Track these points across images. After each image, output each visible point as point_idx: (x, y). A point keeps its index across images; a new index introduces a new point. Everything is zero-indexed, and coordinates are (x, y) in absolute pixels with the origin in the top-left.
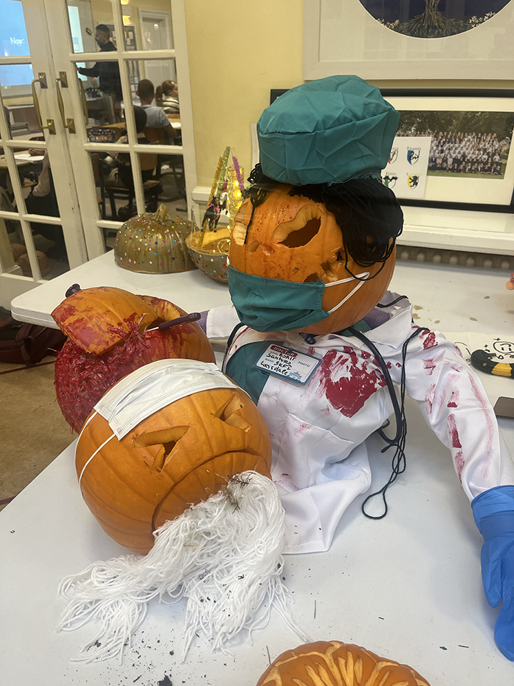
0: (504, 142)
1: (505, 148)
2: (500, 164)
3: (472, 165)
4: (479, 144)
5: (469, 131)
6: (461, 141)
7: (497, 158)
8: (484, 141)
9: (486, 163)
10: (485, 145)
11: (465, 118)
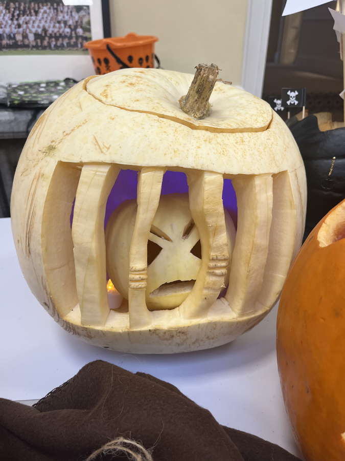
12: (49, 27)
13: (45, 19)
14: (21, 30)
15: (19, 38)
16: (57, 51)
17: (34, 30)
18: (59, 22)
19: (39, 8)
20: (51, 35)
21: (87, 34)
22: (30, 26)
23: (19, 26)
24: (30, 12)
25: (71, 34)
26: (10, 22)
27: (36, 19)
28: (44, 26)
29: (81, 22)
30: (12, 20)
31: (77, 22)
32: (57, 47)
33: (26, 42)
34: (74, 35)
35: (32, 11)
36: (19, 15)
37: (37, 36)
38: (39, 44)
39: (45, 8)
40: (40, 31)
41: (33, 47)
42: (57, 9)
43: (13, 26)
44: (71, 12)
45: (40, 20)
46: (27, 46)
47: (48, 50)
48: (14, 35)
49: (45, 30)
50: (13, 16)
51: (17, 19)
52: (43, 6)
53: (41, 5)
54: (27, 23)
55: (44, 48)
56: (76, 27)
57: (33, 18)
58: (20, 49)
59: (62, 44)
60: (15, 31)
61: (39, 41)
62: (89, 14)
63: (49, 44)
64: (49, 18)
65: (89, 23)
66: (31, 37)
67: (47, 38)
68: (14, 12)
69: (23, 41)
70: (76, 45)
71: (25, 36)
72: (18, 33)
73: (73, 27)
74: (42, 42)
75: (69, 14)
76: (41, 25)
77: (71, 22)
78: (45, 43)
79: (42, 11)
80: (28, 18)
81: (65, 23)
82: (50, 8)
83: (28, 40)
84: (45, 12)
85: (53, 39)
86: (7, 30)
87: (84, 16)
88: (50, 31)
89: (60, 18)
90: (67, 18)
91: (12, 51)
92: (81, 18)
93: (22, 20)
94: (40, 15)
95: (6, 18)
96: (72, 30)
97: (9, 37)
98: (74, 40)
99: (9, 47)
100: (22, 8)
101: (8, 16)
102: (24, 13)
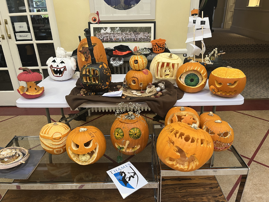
0: (150, 34)
1: (150, 35)
2: (149, 39)
3: (143, 40)
5: (142, 32)
6: (140, 34)
7: (149, 38)
9: (146, 39)
11: (140, 29)
15: (136, 39)
18: (144, 36)
21: (150, 38)
22: (138, 37)
23: (136, 37)
30: (135, 35)
33: (137, 40)
46: (137, 41)
49: (141, 38)
55: (141, 41)
56: (148, 37)
65: (151, 36)
66: (138, 39)
70: (147, 41)
71: (137, 39)
78: (141, 40)
81: (146, 36)
86: (133, 38)
91: (134, 42)
92: (149, 35)
93: (137, 35)
95: (133, 35)
97: (133, 39)
100: (137, 33)
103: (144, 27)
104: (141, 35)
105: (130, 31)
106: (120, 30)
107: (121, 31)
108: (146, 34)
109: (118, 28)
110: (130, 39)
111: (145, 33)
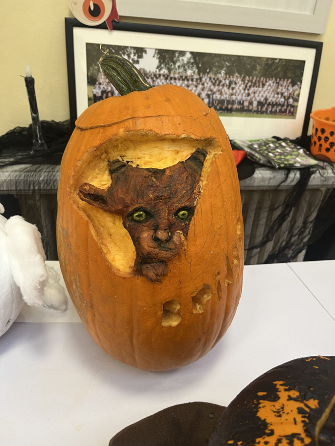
4: (277, 88)
6: (263, 85)
8: (281, 85)
9: (283, 105)
10: (282, 90)
11: (267, 64)
12: (270, 97)
13: (268, 90)
14: (249, 98)
15: (246, 104)
16: (270, 115)
17: (258, 99)
18: (278, 94)
19: (266, 81)
20: (269, 103)
22: (256, 95)
24: (259, 85)
25: (284, 103)
26: (242, 91)
27: (262, 90)
28: (266, 96)
29: (293, 94)
30: (245, 90)
31: (290, 94)
32: (271, 112)
33: (251, 107)
34: (286, 104)
35: (261, 84)
36: (250, 86)
37: (259, 103)
38: (259, 110)
39: (270, 82)
40: (262, 99)
41: (255, 111)
42: (278, 83)
43: (244, 95)
44: (288, 86)
45: (265, 91)
46: (250, 111)
47: (265, 114)
48: (243, 102)
49: (266, 99)
50: (246, 86)
51: (248, 90)
52: (269, 80)
53: (268, 80)
54: (254, 93)
55: (262, 113)
57: (260, 89)
58: (244, 113)
59: (276, 111)
60: (244, 98)
61: (260, 107)
62: (300, 88)
63: (267, 109)
64: (271, 90)
66: (255, 104)
67: (266, 105)
68: (247, 84)
69: (248, 107)
70: (285, 111)
71: (251, 103)
72: (246, 100)
73: (286, 98)
74: (262, 108)
75: (287, 87)
76: (264, 95)
77: (286, 94)
78: (264, 109)
79: (268, 84)
80: (256, 89)
82: (274, 82)
83: (252, 106)
84: (270, 85)
85: (270, 106)
87: (297, 89)
88: (269, 101)
89: (279, 90)
90: (284, 90)
91: (239, 114)
94: (266, 87)
95: (241, 88)
96: (285, 100)
98: (285, 107)
99: (237, 110)
100: (254, 81)
101: (243, 86)
102: (254, 85)
103: (280, 59)
104: (267, 91)
105: (229, 73)
106: (196, 63)
107: (198, 67)
108: (285, 88)
109: (188, 55)
110: (228, 102)
111: (281, 82)
